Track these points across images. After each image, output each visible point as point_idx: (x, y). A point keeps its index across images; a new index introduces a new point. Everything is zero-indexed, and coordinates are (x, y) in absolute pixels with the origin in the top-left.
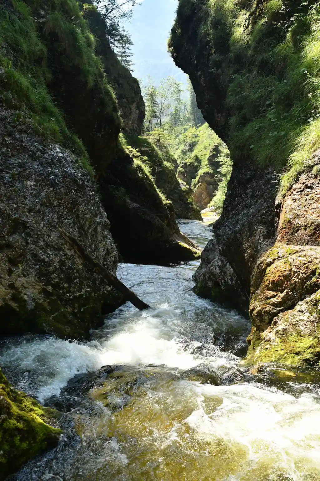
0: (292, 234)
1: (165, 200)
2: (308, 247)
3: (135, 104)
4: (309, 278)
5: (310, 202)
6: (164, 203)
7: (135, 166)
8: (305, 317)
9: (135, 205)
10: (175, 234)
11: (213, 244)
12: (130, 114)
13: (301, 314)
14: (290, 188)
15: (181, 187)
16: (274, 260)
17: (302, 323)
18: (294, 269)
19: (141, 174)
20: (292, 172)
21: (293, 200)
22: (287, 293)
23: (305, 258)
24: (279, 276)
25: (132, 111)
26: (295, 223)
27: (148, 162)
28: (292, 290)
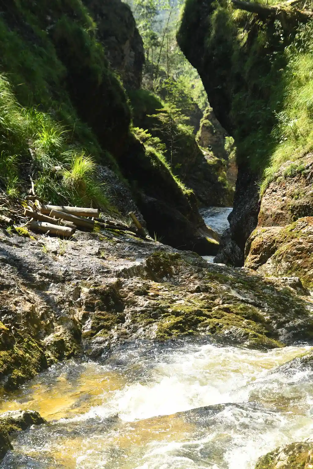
0: (265, 220)
1: (185, 190)
2: (273, 227)
3: (128, 43)
4: (272, 245)
5: (274, 200)
6: (184, 193)
7: (147, 154)
8: (270, 266)
9: (151, 199)
10: (200, 229)
11: (228, 233)
12: (123, 58)
13: (268, 265)
14: (265, 192)
15: (206, 160)
16: (255, 237)
17: (269, 269)
18: (264, 240)
19: (155, 162)
20: (266, 182)
21: (265, 199)
22: (262, 254)
23: (270, 234)
24: (257, 246)
25: (125, 53)
26: (266, 214)
27: (160, 144)
28: (264, 253)
